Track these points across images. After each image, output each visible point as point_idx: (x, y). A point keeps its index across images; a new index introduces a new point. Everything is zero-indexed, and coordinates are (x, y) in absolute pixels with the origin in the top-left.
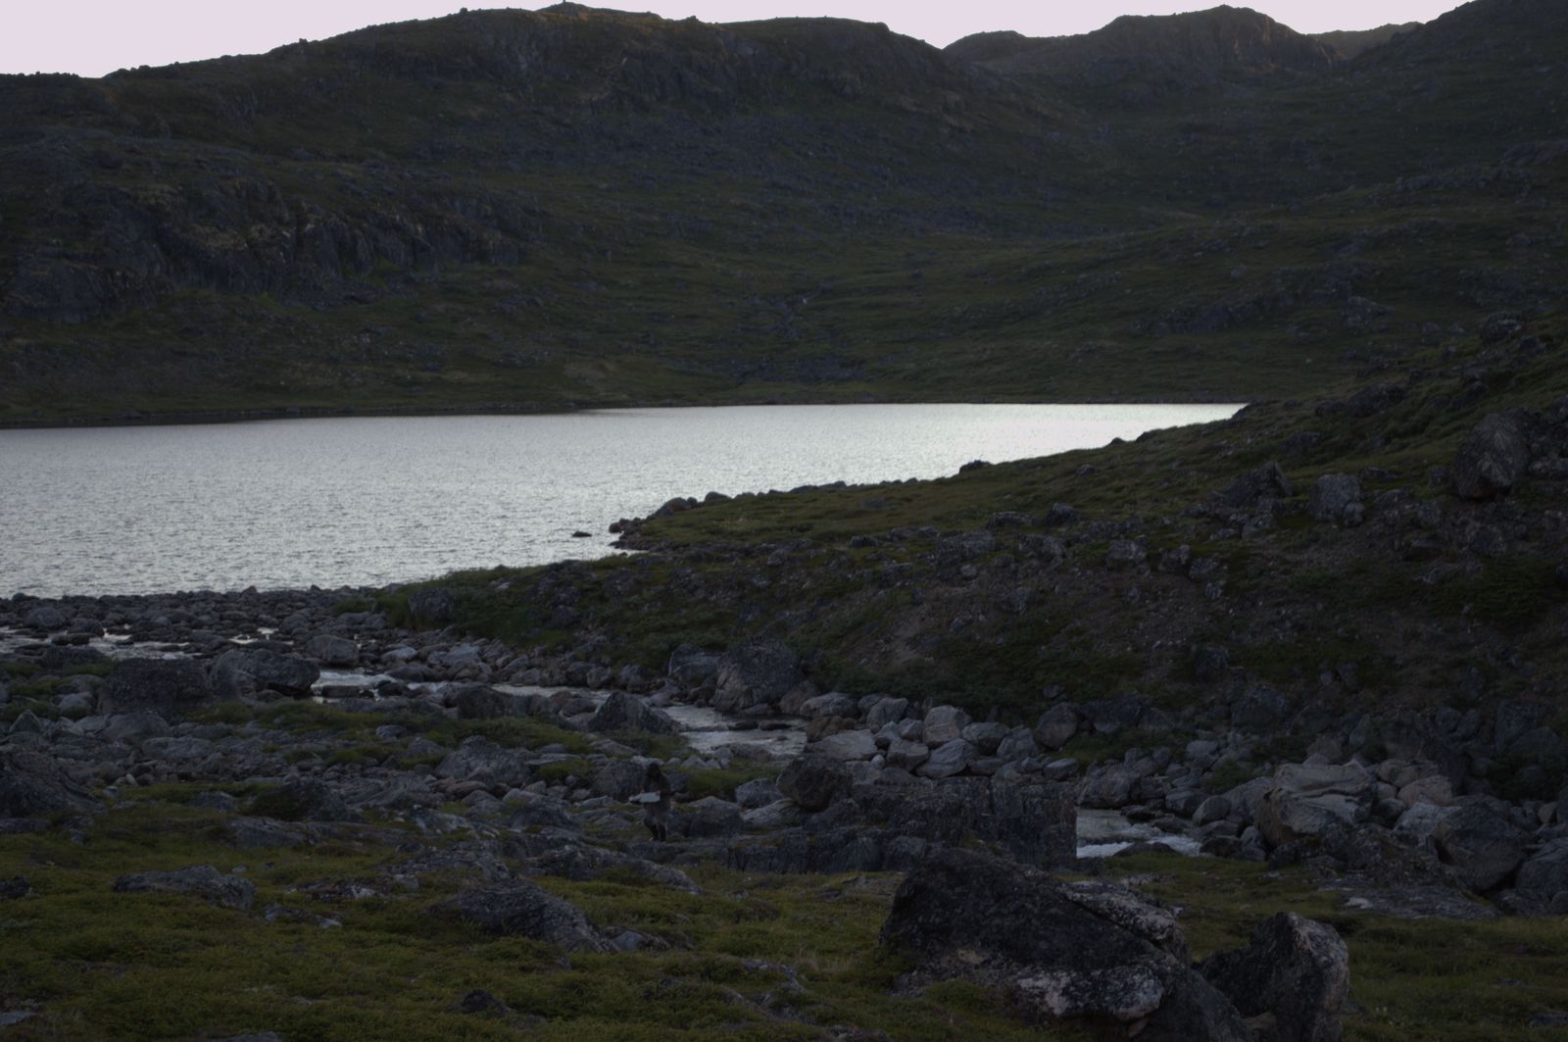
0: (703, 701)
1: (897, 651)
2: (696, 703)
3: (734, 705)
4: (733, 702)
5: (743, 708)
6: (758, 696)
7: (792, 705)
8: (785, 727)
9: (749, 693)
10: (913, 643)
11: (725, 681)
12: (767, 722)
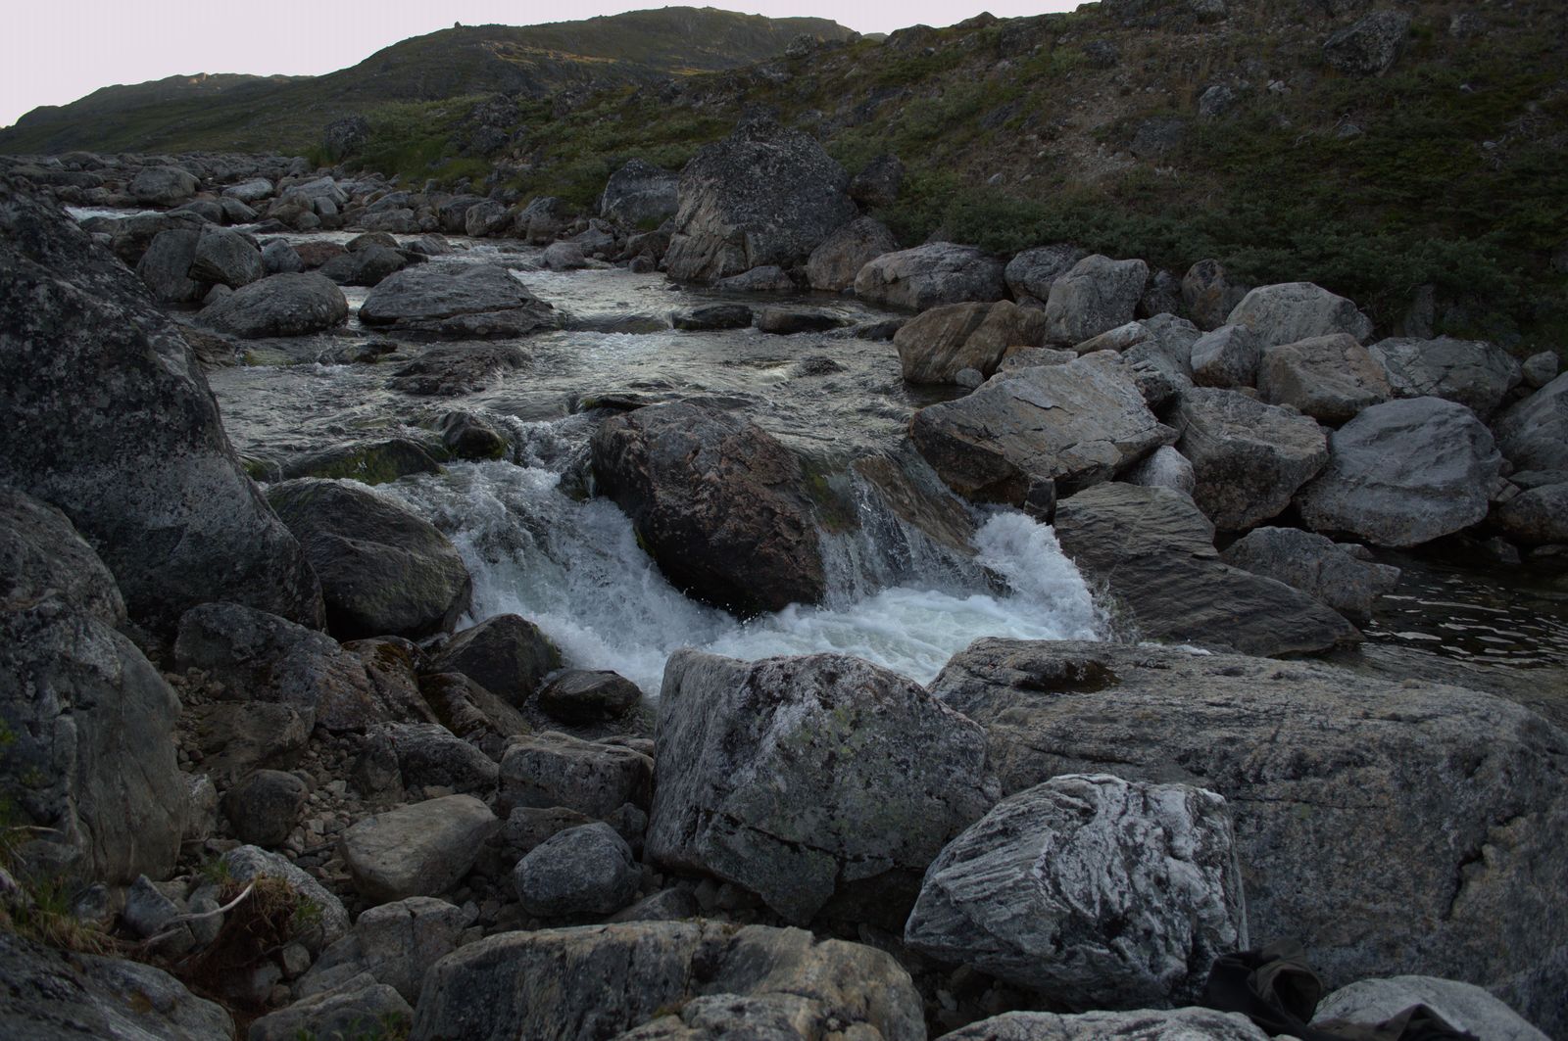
0: (647, 259)
1: (1077, 155)
2: (632, 263)
3: (704, 268)
4: (703, 261)
5: (725, 275)
6: (758, 247)
7: (835, 270)
8: (823, 325)
9: (738, 241)
10: (1116, 137)
11: (691, 217)
12: (776, 311)
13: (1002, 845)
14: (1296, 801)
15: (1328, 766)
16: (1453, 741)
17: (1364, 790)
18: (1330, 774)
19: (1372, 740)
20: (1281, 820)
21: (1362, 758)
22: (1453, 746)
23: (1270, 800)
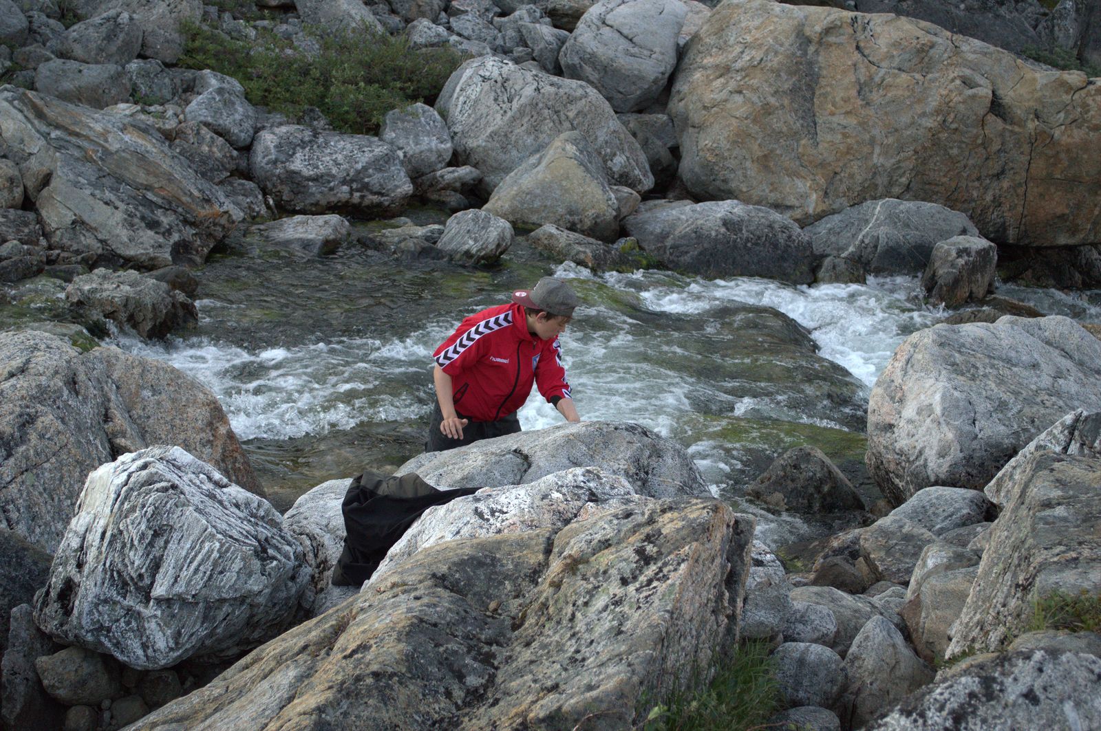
13: (167, 542)
14: (22, 473)
15: (17, 434)
16: (56, 372)
17: (49, 439)
18: (23, 440)
19: (23, 398)
20: (25, 494)
21: (28, 414)
22: (58, 376)
23: (10, 482)
